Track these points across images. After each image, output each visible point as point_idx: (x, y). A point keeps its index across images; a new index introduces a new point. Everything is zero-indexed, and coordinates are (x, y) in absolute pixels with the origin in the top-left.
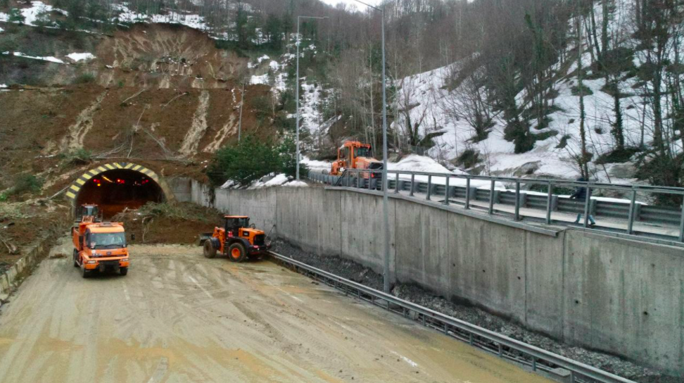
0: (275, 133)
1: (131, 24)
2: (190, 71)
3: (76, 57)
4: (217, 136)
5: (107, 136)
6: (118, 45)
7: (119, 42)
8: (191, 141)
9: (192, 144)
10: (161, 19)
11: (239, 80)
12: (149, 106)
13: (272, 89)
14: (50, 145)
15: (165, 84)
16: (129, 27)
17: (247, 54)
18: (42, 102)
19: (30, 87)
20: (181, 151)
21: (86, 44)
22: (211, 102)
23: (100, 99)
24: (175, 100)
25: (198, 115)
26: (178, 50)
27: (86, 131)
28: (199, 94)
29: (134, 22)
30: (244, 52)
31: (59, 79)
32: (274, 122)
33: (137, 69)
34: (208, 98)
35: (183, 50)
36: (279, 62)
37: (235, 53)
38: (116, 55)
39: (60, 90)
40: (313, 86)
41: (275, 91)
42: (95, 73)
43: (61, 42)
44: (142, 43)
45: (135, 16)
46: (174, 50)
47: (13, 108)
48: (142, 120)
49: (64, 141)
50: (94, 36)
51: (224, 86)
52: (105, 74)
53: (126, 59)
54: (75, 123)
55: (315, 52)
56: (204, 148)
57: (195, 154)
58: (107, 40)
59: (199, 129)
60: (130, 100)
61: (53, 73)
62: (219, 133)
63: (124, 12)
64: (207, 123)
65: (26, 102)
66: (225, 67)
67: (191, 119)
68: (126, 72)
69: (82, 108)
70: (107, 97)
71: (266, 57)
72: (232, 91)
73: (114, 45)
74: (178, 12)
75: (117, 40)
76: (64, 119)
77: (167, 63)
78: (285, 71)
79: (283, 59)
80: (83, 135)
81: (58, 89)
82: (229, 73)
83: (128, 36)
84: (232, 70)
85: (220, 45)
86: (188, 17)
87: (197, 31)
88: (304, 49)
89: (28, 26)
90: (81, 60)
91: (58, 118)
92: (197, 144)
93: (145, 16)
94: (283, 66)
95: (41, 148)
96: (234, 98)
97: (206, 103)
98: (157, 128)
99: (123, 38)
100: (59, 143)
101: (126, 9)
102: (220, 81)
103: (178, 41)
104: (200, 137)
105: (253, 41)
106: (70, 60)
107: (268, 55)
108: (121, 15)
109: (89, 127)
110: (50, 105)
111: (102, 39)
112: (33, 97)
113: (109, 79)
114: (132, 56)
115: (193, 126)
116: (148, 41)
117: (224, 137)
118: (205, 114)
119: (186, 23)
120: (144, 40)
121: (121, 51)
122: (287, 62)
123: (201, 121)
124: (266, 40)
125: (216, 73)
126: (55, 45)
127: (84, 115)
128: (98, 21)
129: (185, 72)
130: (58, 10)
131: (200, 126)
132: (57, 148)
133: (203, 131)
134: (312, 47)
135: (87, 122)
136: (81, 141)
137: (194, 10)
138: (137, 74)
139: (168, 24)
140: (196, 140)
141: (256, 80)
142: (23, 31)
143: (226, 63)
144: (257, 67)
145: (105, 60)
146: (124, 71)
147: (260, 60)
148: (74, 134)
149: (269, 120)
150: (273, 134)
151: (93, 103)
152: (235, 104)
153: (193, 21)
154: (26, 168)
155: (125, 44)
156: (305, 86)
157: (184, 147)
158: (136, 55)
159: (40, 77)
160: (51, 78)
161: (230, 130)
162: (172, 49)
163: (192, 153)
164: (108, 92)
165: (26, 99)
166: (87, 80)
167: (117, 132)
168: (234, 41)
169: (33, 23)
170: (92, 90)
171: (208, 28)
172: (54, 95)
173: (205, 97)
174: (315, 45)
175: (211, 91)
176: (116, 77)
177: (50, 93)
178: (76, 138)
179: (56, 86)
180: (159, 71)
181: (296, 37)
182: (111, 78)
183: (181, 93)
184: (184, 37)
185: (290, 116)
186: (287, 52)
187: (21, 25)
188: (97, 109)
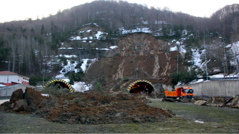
0: (185, 68)
1: (126, 34)
2: (148, 48)
3: (112, 47)
4: (164, 70)
5: (129, 72)
6: (123, 42)
7: (124, 41)
8: (155, 72)
9: (156, 73)
10: (135, 31)
11: (167, 50)
12: (139, 62)
13: (180, 52)
14: (114, 76)
15: (142, 54)
16: (126, 35)
17: (167, 40)
18: (108, 63)
19: (103, 59)
20: (153, 75)
21: (115, 43)
22: (159, 58)
23: (124, 60)
24: (147, 59)
25: (156, 64)
26: (142, 41)
27: (123, 71)
28: (154, 56)
29: (127, 33)
30: (166, 39)
31: (109, 55)
32: (184, 64)
33: (131, 49)
34: (158, 57)
35: (144, 41)
36: (180, 41)
37: (163, 40)
38: (124, 45)
39: (112, 59)
40: (195, 50)
41: (181, 53)
42: (119, 52)
43: (108, 43)
44: (130, 40)
45: (127, 31)
46: (141, 41)
47: (101, 66)
48: (139, 66)
49: (117, 74)
50: (116, 40)
51: (161, 52)
52: (122, 52)
53: (127, 47)
54: (119, 69)
55: (193, 37)
56: (160, 74)
57: (158, 76)
58: (121, 41)
59: (157, 68)
60: (133, 60)
61: (108, 53)
62: (164, 69)
63: (123, 31)
64: (160, 66)
65: (103, 63)
66: (160, 46)
67: (154, 65)
68: (129, 51)
69: (119, 64)
70: (126, 60)
71: (174, 40)
72: (166, 54)
73: (122, 42)
74: (140, 28)
75: (123, 40)
76: (115, 68)
77: (140, 46)
78: (183, 44)
79: (181, 40)
80: (122, 72)
81: (111, 58)
82: (162, 47)
83: (126, 38)
84: (163, 46)
85: (157, 38)
86: (143, 29)
87: (148, 33)
88: (189, 36)
89: (98, 40)
90: (114, 48)
91: (113, 68)
92: (158, 73)
93: (130, 31)
94: (182, 43)
95: (112, 77)
96: (167, 57)
97: (157, 59)
98: (143, 68)
99: (125, 39)
100: (116, 75)
101: (124, 30)
102: (160, 51)
103: (141, 38)
104: (158, 71)
105: (169, 35)
106: (111, 49)
107: (175, 39)
108: (122, 32)
109: (123, 70)
110: (110, 64)
111: (119, 41)
112: (105, 62)
113: (123, 54)
114: (128, 45)
115: (155, 67)
116: (132, 39)
117: (166, 70)
118: (158, 63)
119: (143, 31)
120: (131, 39)
121: (125, 44)
122: (183, 41)
123: (157, 66)
124: (174, 34)
125: (157, 48)
126: (106, 45)
127: (120, 66)
128: (117, 35)
129: (147, 49)
130: (105, 33)
131: (157, 67)
132: (116, 77)
133: (159, 69)
134: (192, 35)
135: (122, 68)
136: (122, 75)
137: (145, 26)
138: (132, 51)
139: (137, 32)
140: (157, 72)
141: (173, 49)
142: (97, 41)
143: (161, 44)
144: (172, 44)
145: (121, 47)
146: (128, 51)
147: (172, 41)
148: (119, 72)
149: (181, 64)
150: (184, 68)
151: (122, 62)
152: (168, 59)
153: (146, 30)
154: (112, 83)
155: (125, 41)
156: (192, 50)
157: (154, 74)
158: (130, 45)
159: (104, 55)
160: (107, 55)
161: (168, 68)
162: (140, 41)
163: (157, 76)
164: (125, 58)
165: (103, 62)
166: (118, 55)
167: (131, 71)
168: (162, 36)
169: (99, 38)
170: (121, 58)
171: (152, 32)
172: (110, 60)
173: (157, 57)
174: (193, 34)
175: (158, 55)
176: (126, 53)
177: (109, 60)
178: (120, 73)
179: (110, 57)
180: (139, 49)
181: (185, 32)
182: (124, 53)
183: (149, 56)
184: (143, 36)
185: (189, 61)
186: (182, 38)
187: (96, 39)
188: (124, 64)
